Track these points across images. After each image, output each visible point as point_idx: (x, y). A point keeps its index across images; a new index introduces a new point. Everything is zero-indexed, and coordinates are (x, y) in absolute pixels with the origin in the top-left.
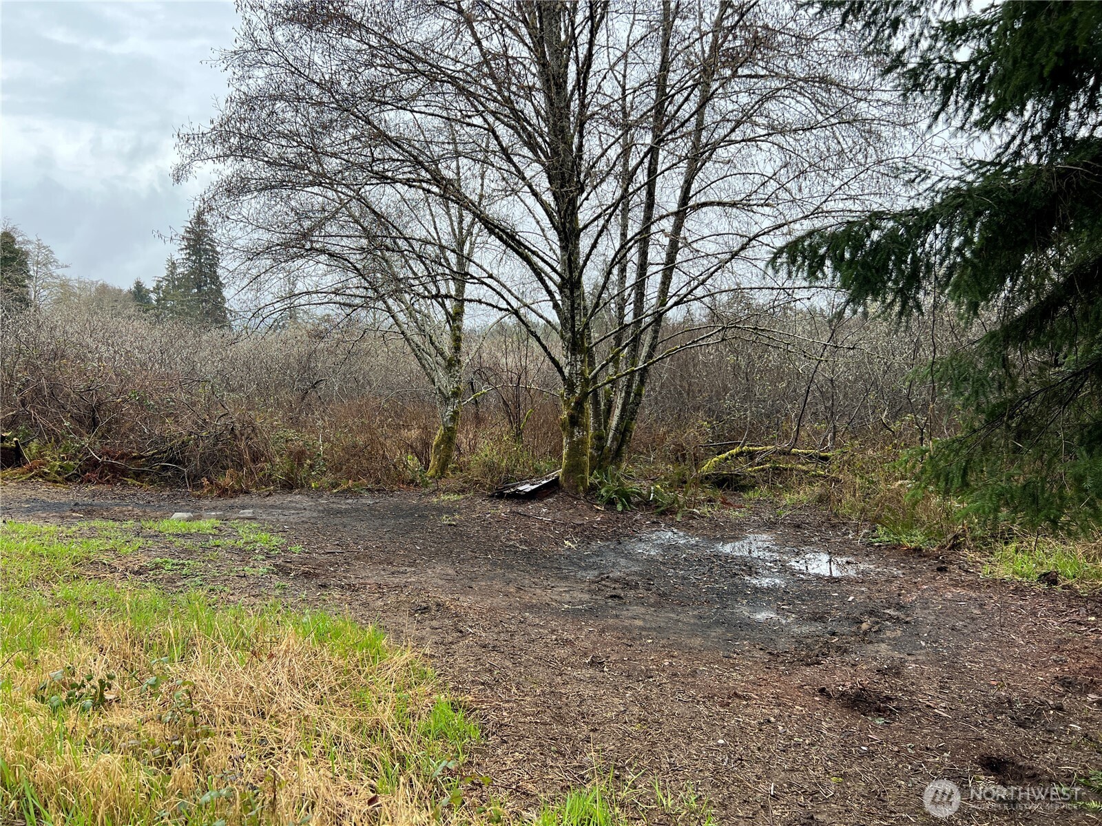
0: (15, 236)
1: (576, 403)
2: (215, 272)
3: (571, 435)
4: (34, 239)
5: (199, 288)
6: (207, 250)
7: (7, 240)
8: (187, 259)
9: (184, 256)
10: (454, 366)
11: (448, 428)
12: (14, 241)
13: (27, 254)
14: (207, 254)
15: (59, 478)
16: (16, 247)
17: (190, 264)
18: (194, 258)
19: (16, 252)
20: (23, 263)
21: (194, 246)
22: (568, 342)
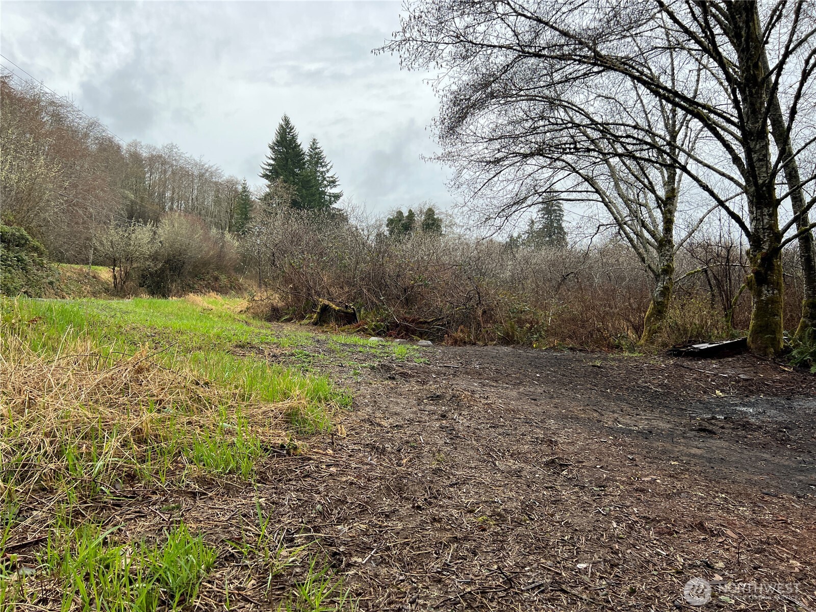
0: (435, 210)
1: (762, 259)
2: (561, 224)
3: (759, 294)
4: (444, 210)
5: (550, 236)
6: (555, 210)
7: (430, 213)
8: (543, 217)
9: (540, 216)
10: (665, 246)
11: (658, 303)
12: (434, 213)
13: (441, 220)
14: (556, 213)
15: (373, 333)
16: (435, 217)
17: (544, 220)
18: (546, 216)
19: (434, 220)
20: (439, 227)
21: (547, 208)
22: (753, 196)
